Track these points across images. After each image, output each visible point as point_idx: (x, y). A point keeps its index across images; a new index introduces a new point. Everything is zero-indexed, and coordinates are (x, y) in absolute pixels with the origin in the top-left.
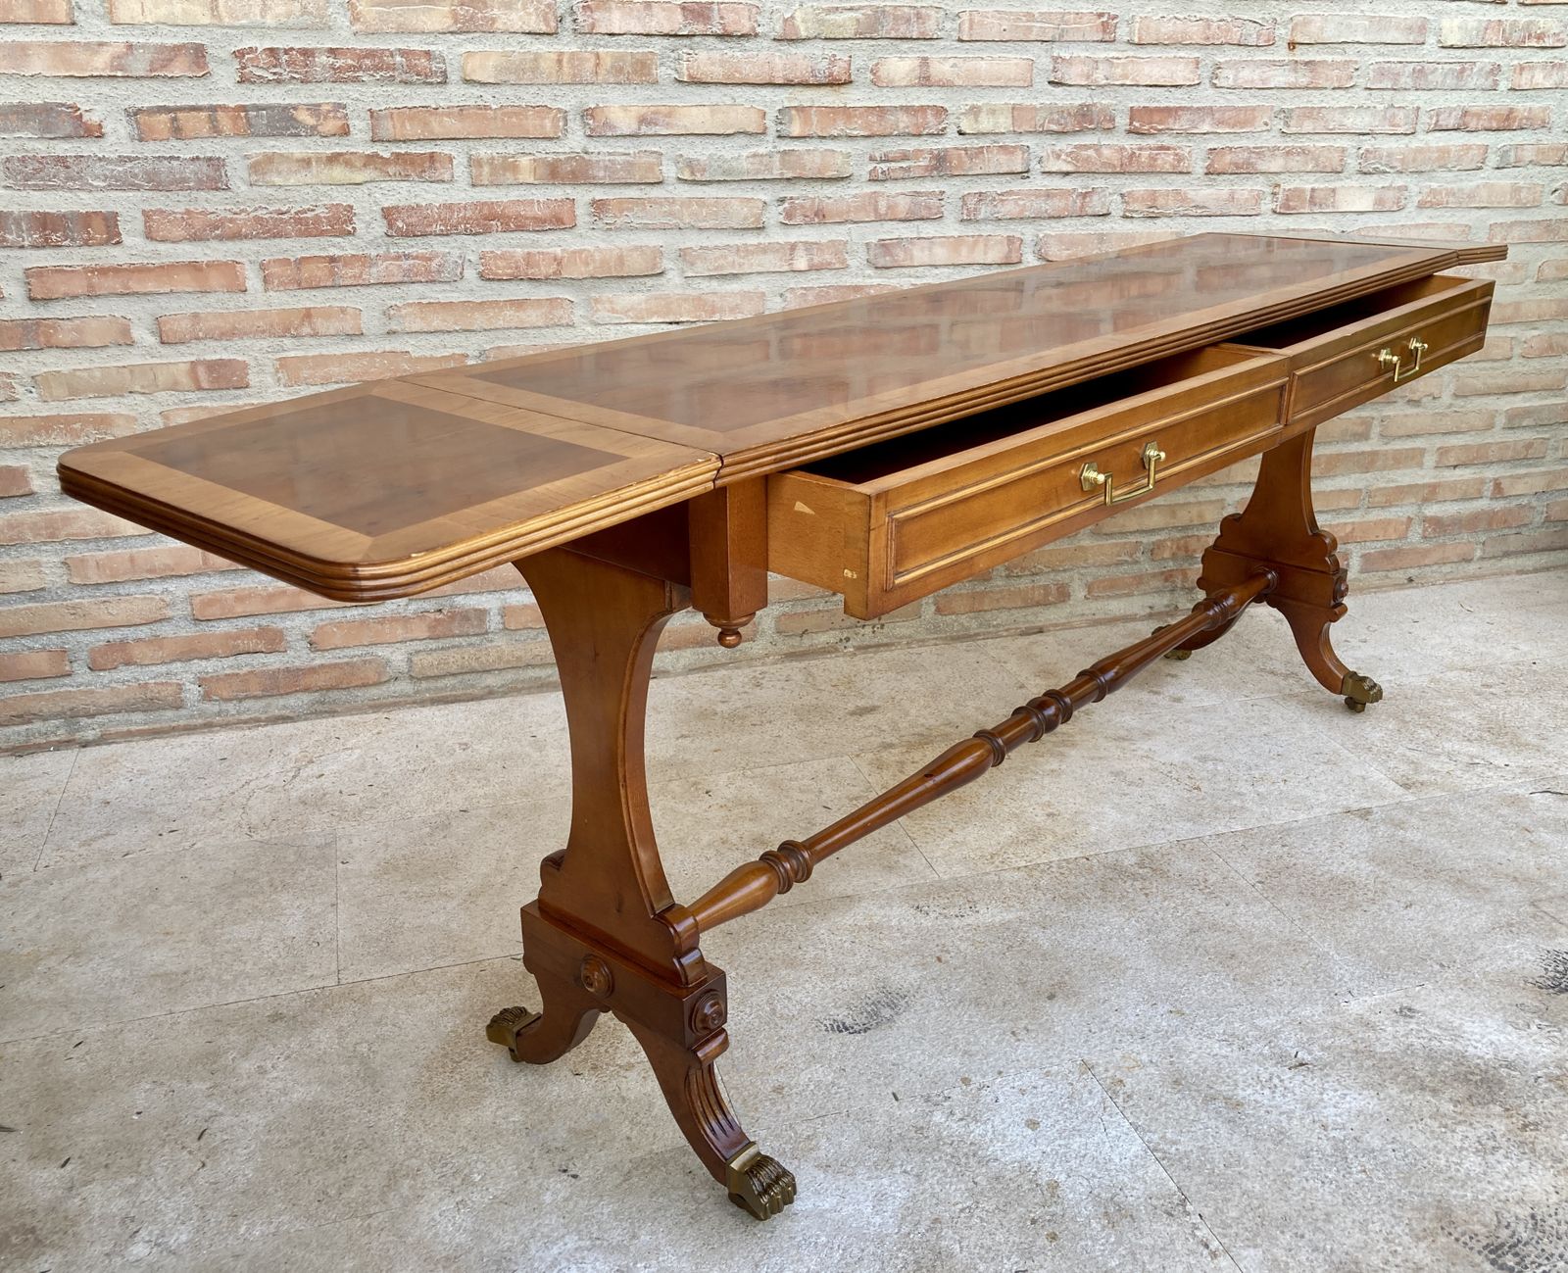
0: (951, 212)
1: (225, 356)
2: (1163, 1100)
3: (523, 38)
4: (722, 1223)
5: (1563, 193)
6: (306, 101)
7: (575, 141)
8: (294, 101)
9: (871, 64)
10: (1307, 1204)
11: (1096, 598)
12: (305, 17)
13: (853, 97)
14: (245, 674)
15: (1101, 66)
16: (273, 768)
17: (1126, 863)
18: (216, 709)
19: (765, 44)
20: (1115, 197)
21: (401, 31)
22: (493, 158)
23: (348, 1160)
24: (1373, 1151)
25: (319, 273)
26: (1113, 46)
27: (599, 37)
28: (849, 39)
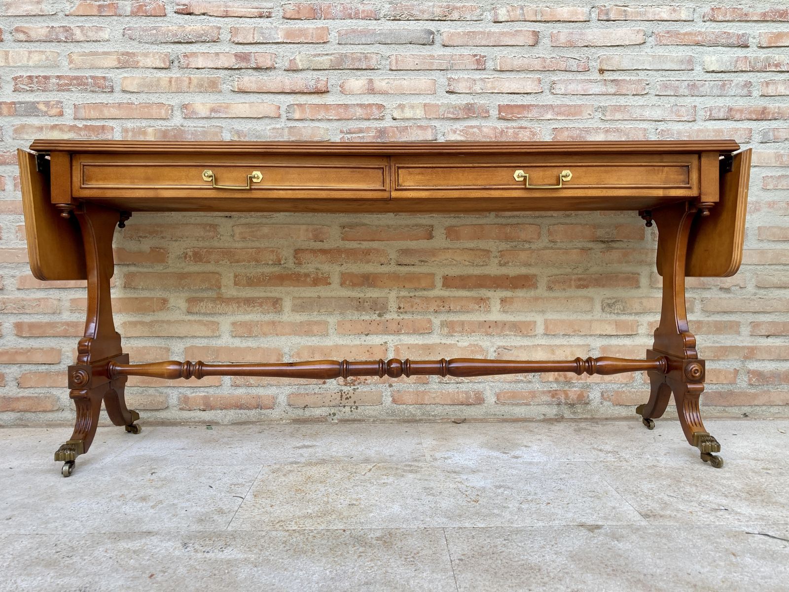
3: (152, 70)
7: (177, 121)
8: (37, 100)
9: (340, 83)
12: (47, 61)
15: (478, 83)
19: (280, 72)
21: (92, 68)
22: (134, 128)
26: (484, 72)
27: (191, 69)
28: (327, 69)
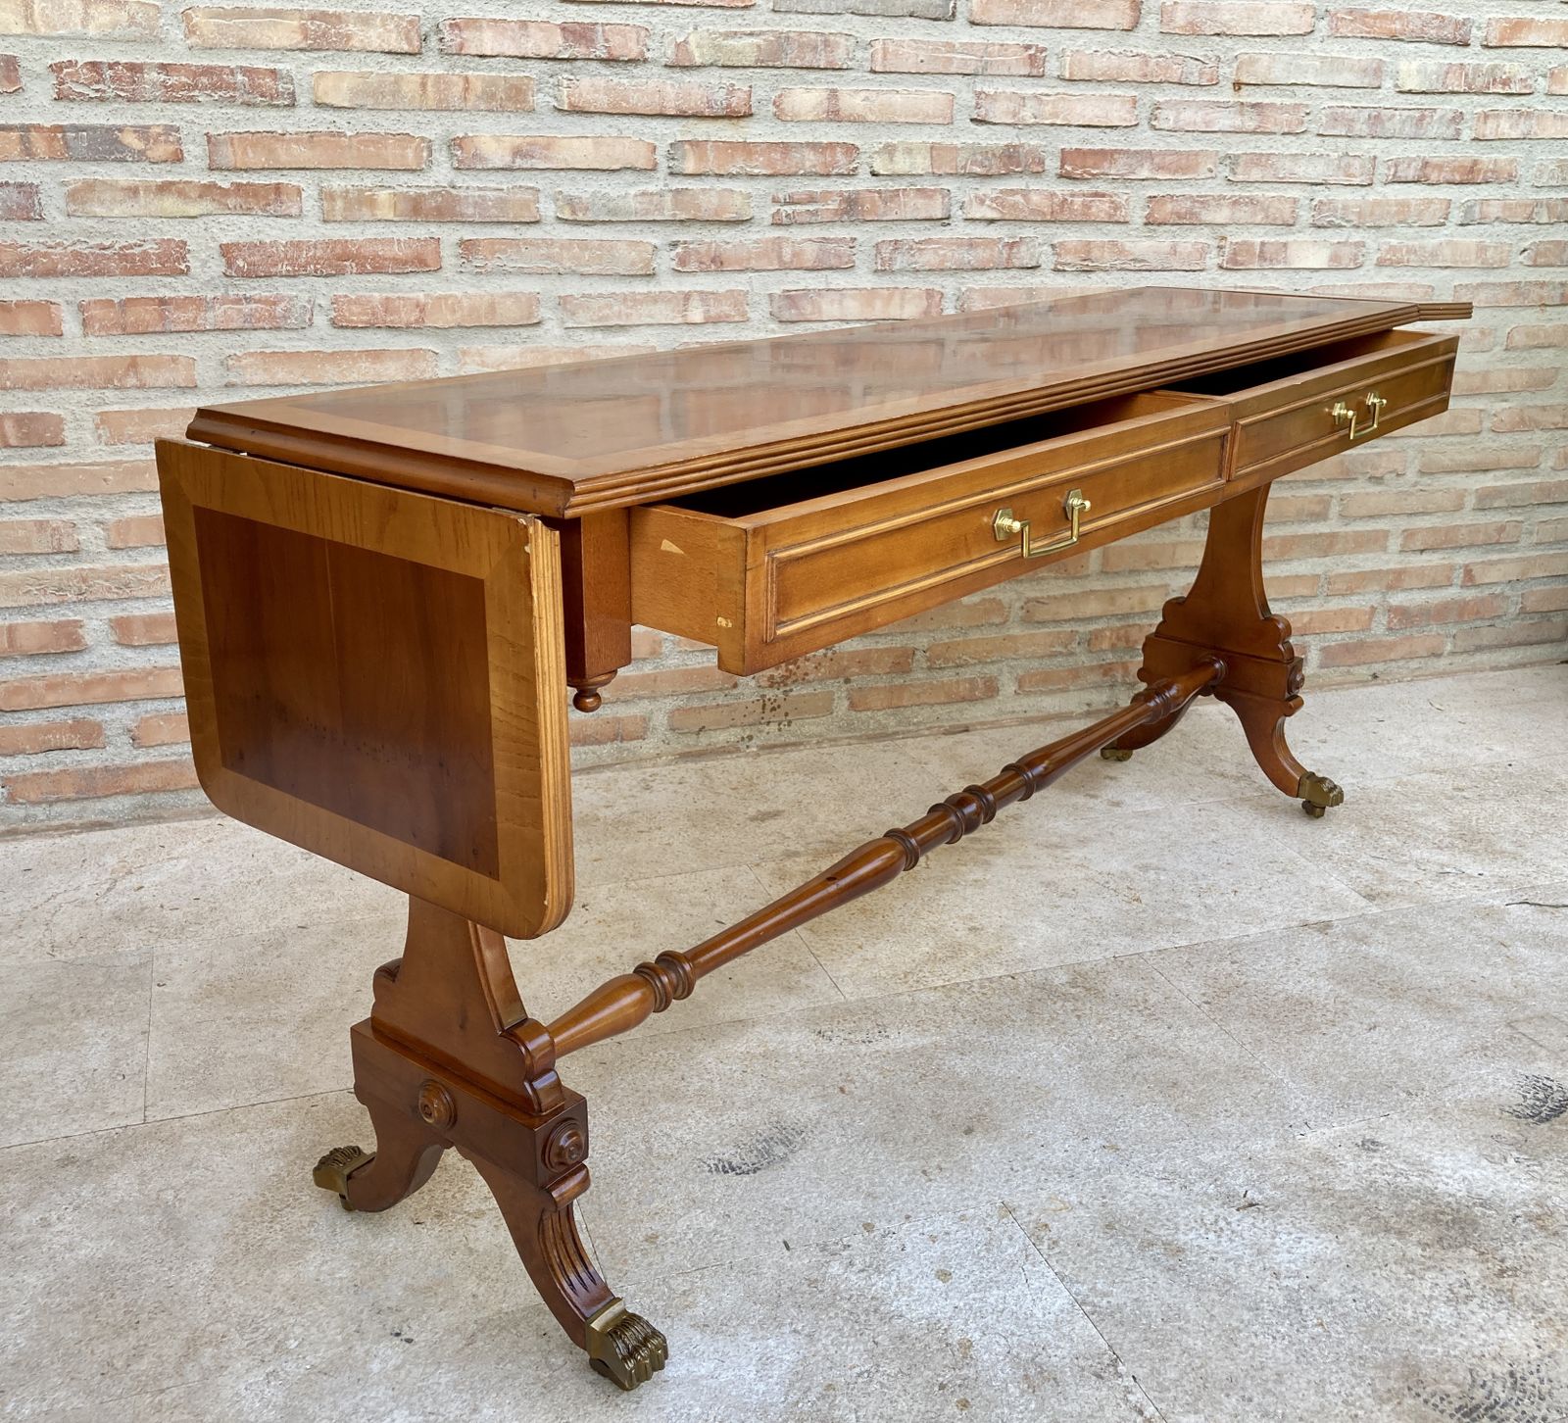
0: (863, 260)
1: (37, 409)
2: (1094, 1246)
3: (382, 58)
4: (579, 1392)
5: (1532, 254)
6: (132, 122)
7: (441, 174)
8: (119, 122)
9: (773, 96)
10: (1256, 1364)
11: (1028, 694)
12: (133, 28)
13: (752, 132)
14: (57, 774)
15: (1028, 103)
16: (86, 880)
17: (1056, 982)
18: (22, 813)
19: (655, 70)
20: (1045, 248)
21: (243, 47)
22: (347, 191)
23: (140, 1327)
24: (1331, 1302)
25: (147, 317)
26: (1042, 81)
27: (468, 58)
28: (749, 67)
